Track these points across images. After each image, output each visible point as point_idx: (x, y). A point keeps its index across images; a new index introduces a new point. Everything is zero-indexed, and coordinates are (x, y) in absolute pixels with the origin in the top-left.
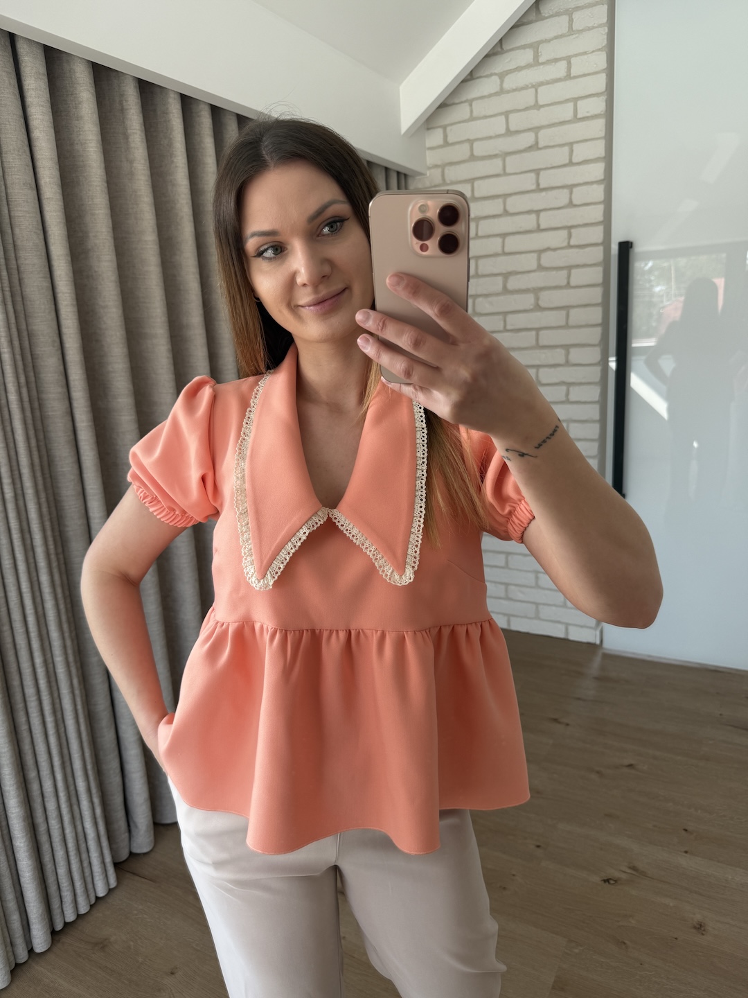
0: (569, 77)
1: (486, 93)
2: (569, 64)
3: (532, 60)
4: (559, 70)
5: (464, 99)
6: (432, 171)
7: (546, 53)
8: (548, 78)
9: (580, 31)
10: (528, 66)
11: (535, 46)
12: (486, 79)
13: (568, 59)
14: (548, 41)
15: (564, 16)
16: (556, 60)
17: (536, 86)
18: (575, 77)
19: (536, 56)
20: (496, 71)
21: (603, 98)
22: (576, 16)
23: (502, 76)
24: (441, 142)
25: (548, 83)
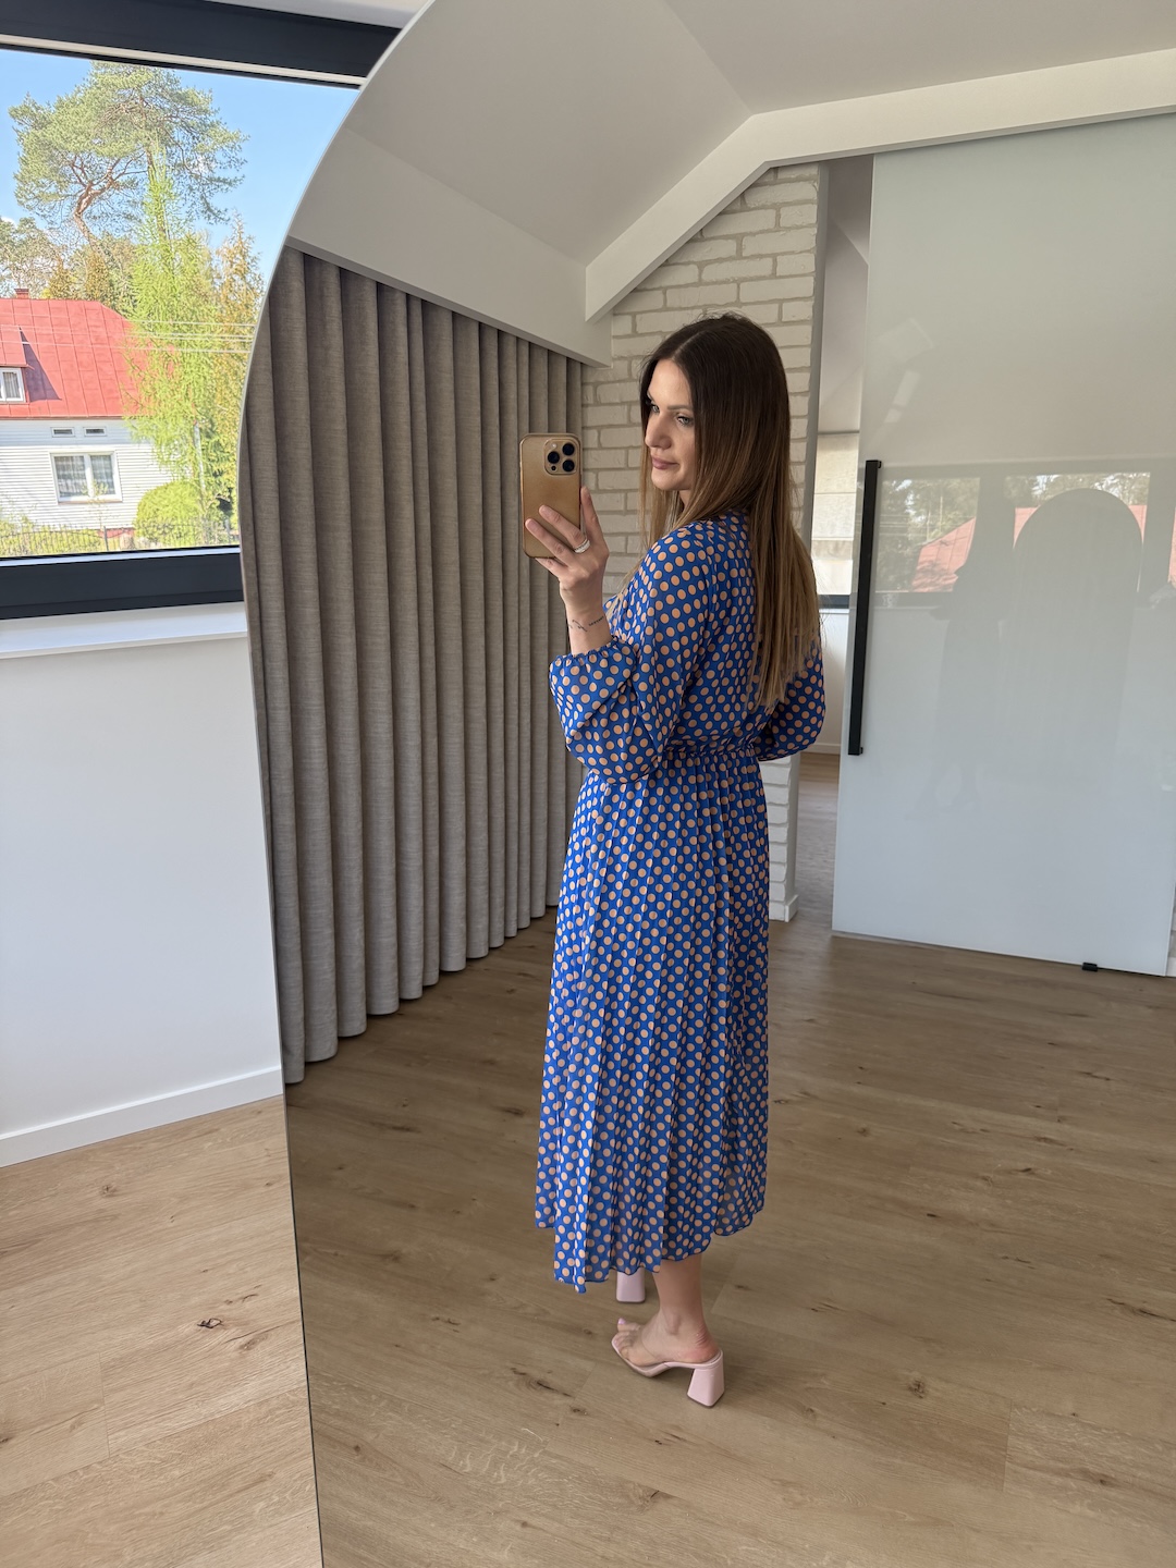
0: (774, 276)
1: (682, 283)
2: (775, 261)
3: (734, 254)
4: (765, 267)
5: (657, 286)
6: (618, 362)
7: (750, 247)
8: (753, 274)
9: (789, 229)
10: (730, 259)
11: (739, 238)
12: (683, 267)
13: (774, 256)
14: (753, 234)
15: (771, 211)
16: (761, 256)
17: (738, 282)
18: (781, 277)
19: (740, 249)
20: (695, 260)
21: (811, 303)
22: (784, 211)
23: (701, 265)
24: (629, 332)
25: (751, 279)
